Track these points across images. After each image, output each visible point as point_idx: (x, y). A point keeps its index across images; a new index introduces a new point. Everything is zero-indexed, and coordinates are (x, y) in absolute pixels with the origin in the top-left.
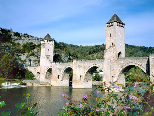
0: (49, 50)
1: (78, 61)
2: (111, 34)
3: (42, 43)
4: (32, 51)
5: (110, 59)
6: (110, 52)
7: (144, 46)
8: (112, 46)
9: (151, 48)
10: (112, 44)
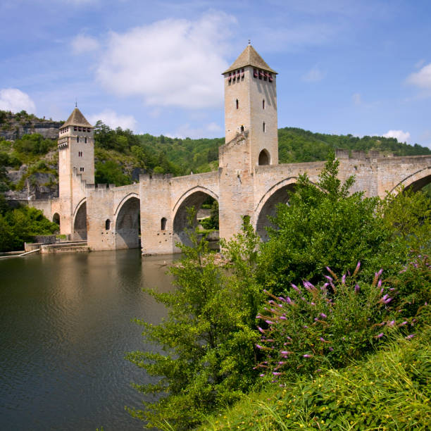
0: (80, 154)
1: (154, 180)
2: (237, 101)
3: (61, 135)
4: (42, 158)
5: (236, 170)
6: (234, 153)
7: (350, 135)
8: (241, 135)
9: (366, 138)
10: (242, 128)
